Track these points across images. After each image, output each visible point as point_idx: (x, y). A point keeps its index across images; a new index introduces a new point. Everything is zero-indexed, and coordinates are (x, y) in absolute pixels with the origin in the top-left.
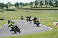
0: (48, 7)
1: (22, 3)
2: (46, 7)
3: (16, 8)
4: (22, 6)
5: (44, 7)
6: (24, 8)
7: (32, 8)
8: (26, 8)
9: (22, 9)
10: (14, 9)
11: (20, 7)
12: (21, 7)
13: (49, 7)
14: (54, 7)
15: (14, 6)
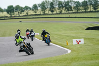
0: (63, 14)
1: (18, 6)
2: (60, 13)
3: (9, 15)
4: (20, 12)
5: (57, 14)
6: (23, 15)
7: (36, 15)
8: (26, 15)
9: (19, 16)
10: (5, 17)
11: (15, 13)
12: (17, 13)
13: (65, 13)
14: (73, 13)
15: (6, 12)
